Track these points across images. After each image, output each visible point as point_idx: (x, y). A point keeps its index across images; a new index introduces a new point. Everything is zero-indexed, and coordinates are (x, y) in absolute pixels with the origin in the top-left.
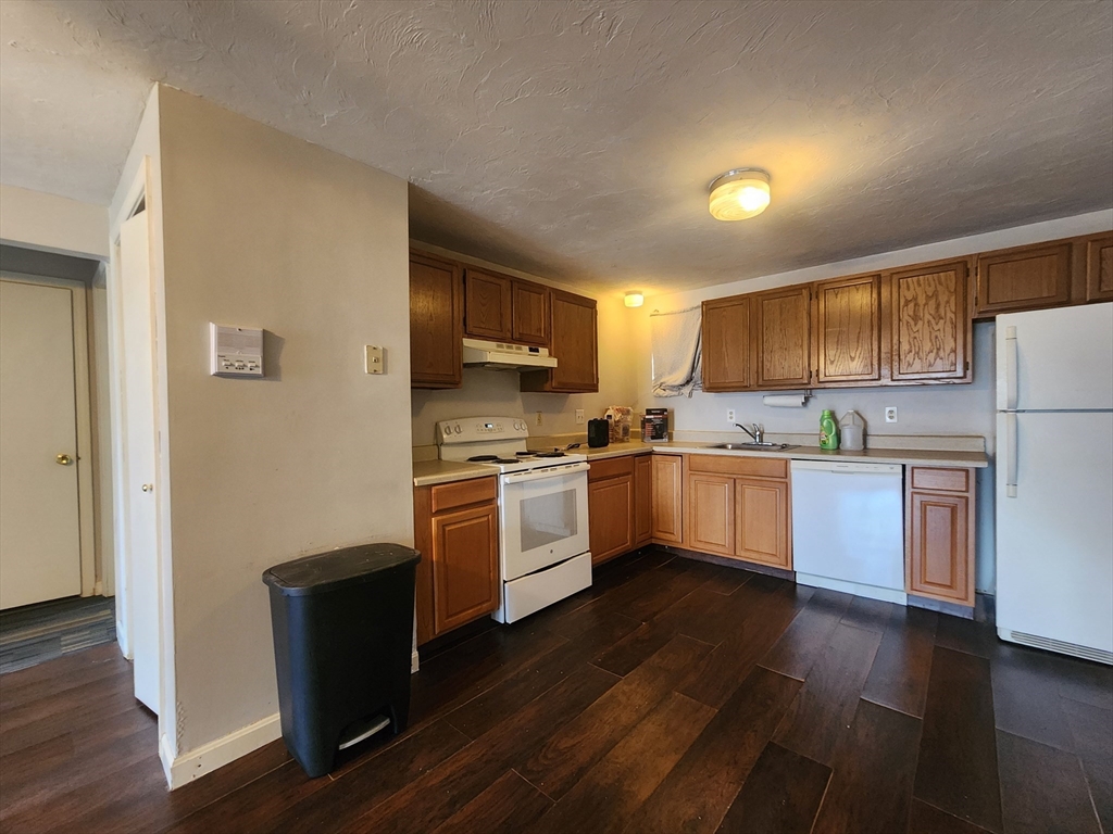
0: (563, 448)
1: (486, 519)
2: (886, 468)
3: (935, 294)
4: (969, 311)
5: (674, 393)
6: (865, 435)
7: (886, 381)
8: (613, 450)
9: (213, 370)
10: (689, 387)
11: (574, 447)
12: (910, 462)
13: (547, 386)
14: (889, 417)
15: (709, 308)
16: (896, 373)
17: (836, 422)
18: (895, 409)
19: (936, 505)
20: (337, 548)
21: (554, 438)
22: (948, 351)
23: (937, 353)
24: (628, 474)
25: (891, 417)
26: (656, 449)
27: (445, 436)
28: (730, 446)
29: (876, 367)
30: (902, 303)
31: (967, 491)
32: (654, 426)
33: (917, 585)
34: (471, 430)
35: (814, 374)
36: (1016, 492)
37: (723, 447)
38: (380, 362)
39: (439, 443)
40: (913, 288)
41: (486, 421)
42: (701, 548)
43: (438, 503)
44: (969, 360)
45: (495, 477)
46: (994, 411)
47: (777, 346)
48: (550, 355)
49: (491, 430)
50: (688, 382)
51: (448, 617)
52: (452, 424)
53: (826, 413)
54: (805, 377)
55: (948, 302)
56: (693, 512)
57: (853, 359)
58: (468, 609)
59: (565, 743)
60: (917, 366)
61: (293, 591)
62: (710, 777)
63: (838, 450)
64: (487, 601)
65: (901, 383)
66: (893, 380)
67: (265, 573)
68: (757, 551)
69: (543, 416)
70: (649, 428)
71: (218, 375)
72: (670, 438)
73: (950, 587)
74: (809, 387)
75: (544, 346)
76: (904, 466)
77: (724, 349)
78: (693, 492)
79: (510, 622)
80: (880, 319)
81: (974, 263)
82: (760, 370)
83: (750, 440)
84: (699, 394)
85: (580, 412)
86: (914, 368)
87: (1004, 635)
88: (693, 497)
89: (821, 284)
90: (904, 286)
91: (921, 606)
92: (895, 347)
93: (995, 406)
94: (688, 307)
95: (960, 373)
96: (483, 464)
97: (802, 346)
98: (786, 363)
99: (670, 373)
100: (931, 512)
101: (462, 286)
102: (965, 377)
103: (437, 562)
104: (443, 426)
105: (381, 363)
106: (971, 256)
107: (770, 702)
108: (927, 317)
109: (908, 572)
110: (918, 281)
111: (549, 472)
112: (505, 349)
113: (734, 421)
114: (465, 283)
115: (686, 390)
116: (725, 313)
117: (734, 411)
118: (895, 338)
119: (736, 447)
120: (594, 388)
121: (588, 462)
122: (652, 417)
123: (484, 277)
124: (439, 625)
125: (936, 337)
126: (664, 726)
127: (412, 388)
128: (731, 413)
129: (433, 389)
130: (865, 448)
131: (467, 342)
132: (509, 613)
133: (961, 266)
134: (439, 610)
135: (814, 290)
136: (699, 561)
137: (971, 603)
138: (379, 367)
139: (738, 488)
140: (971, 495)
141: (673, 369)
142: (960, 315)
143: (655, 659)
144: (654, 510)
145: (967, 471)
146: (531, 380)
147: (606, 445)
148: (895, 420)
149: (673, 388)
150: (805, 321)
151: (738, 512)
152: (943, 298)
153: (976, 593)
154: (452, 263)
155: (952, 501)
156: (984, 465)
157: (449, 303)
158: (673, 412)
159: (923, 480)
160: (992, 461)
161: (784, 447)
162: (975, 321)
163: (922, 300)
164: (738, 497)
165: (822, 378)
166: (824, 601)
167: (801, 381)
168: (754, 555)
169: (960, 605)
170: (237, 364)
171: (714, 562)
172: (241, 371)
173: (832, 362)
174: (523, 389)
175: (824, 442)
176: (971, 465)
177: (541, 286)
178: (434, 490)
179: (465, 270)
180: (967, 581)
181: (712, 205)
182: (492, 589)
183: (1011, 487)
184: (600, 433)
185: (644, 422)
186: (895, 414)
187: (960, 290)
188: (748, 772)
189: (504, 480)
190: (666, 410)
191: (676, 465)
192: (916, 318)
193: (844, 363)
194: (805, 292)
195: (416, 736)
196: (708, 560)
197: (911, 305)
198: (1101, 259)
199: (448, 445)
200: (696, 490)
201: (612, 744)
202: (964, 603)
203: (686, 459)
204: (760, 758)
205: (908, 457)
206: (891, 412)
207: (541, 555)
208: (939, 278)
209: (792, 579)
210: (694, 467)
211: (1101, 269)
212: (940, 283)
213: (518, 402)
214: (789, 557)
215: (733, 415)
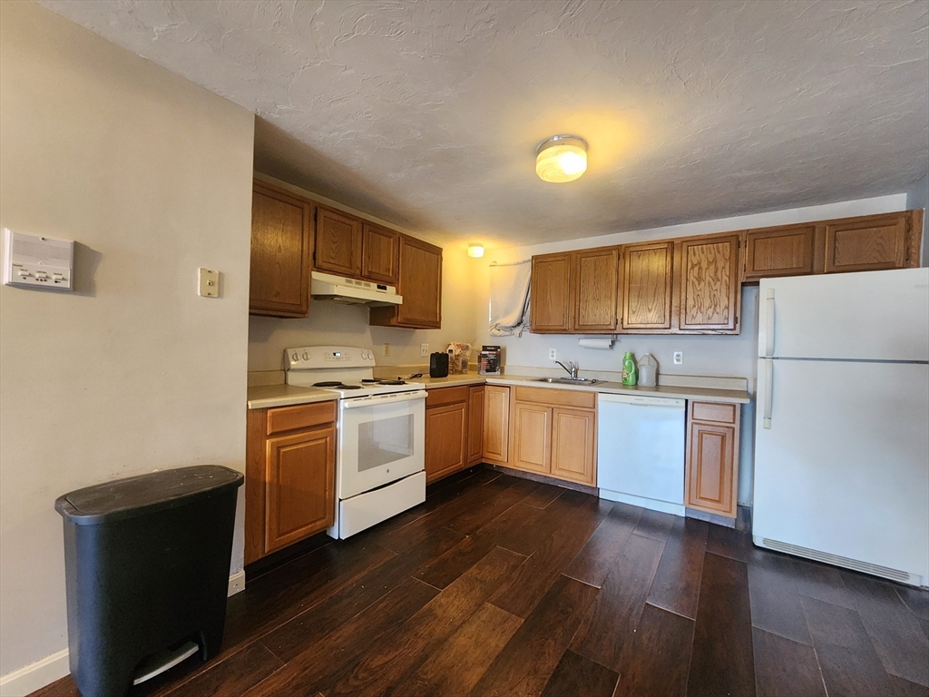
0: (404, 377)
1: (323, 441)
2: (672, 402)
3: (715, 261)
4: (739, 275)
5: (507, 333)
6: (658, 374)
7: (675, 330)
8: (452, 380)
9: (6, 279)
10: (520, 328)
11: (417, 376)
12: (692, 398)
13: (393, 321)
14: (677, 359)
15: (538, 262)
16: (683, 323)
17: (635, 362)
18: (681, 353)
19: (710, 433)
20: (157, 470)
21: (399, 368)
22: (723, 307)
23: (715, 309)
24: (462, 401)
25: (678, 360)
26: (489, 381)
27: (293, 363)
28: (550, 380)
29: (668, 317)
30: (689, 267)
31: (734, 423)
32: (489, 361)
33: (694, 500)
34: (318, 357)
35: (619, 321)
36: (770, 424)
37: (545, 380)
38: (216, 285)
39: (286, 369)
40: (700, 255)
41: (334, 349)
42: (522, 467)
43: (273, 426)
44: (738, 315)
45: (336, 401)
46: (756, 357)
47: (591, 296)
48: (397, 293)
49: (339, 358)
50: (519, 324)
51: (280, 535)
52: (300, 351)
53: (628, 355)
54: (612, 323)
55: (724, 268)
56: (517, 436)
57: (650, 310)
58: (301, 527)
59: (379, 660)
60: (699, 318)
61: (84, 519)
62: (511, 689)
63: (636, 386)
64: (322, 518)
65: (687, 332)
66: (680, 329)
67: (58, 499)
68: (568, 472)
69: (392, 348)
70: (484, 362)
71: (13, 285)
72: (502, 372)
73: (718, 502)
74: (616, 332)
75: (391, 284)
76: (687, 401)
77: (548, 297)
78: (518, 418)
79: (343, 538)
80: (672, 278)
81: (744, 237)
82: (577, 316)
83: (567, 375)
84: (527, 335)
85: (425, 346)
86: (697, 319)
87: (758, 542)
88: (518, 423)
89: (628, 246)
90: (691, 253)
91: (696, 517)
92: (683, 302)
93: (757, 354)
94: (521, 260)
95: (731, 326)
96: (326, 389)
97: (611, 298)
98: (599, 312)
99: (504, 316)
100: (707, 439)
101: (313, 222)
102: (734, 329)
103: (271, 483)
104: (290, 353)
105: (216, 287)
106: (742, 231)
107: (570, 610)
108: (708, 278)
109: (687, 488)
110: (702, 248)
111: (389, 399)
112: (354, 285)
113: (555, 359)
114: (316, 221)
115: (517, 331)
116: (550, 267)
117: (555, 350)
118: (683, 294)
119: (555, 381)
120: (437, 325)
121: (426, 390)
122: (487, 353)
123: (335, 216)
124: (270, 544)
125: (714, 295)
126: (474, 639)
127: (250, 314)
128: (553, 352)
129: (282, 317)
130: (657, 385)
131: (316, 275)
132: (343, 529)
133: (734, 239)
134: (270, 529)
135: (622, 252)
136: (520, 479)
137: (734, 515)
138: (214, 290)
139: (555, 416)
140: (737, 426)
141: (507, 313)
142: (733, 278)
143: (473, 570)
144: (485, 434)
145: (734, 406)
146: (379, 314)
147: (446, 376)
148: (681, 363)
149: (506, 328)
150: (614, 277)
151: (554, 437)
152: (720, 264)
153: (738, 505)
154: (303, 200)
155: (722, 430)
156: (747, 401)
157: (298, 237)
158: (505, 350)
159: (701, 413)
160: (753, 399)
161: (594, 382)
162: (743, 284)
163: (704, 265)
164: (555, 424)
165: (625, 325)
166: (622, 514)
167: (609, 327)
168: (565, 474)
169: (725, 516)
170: (37, 275)
171: (533, 479)
172: (43, 283)
173: (634, 312)
174: (372, 323)
175: (626, 379)
176: (737, 401)
177: (393, 232)
178: (269, 412)
179: (316, 208)
180: (731, 497)
181: (539, 166)
182: (328, 508)
183: (767, 420)
184: (440, 365)
185: (481, 357)
186: (681, 358)
187: (733, 259)
188: (546, 683)
189: (343, 405)
190: (499, 347)
191: (505, 394)
192: (699, 279)
193: (644, 315)
194: (615, 253)
195: (227, 661)
196: (529, 477)
197: (696, 268)
198: (835, 240)
199: (294, 370)
200: (521, 416)
201: (423, 659)
202: (727, 515)
203: (513, 390)
204: (558, 667)
205: (691, 394)
206: (678, 356)
207: (379, 474)
208: (718, 248)
209: (596, 494)
210: (520, 397)
211: (835, 247)
212: (719, 252)
213: (368, 333)
214: (594, 477)
215: (555, 354)
